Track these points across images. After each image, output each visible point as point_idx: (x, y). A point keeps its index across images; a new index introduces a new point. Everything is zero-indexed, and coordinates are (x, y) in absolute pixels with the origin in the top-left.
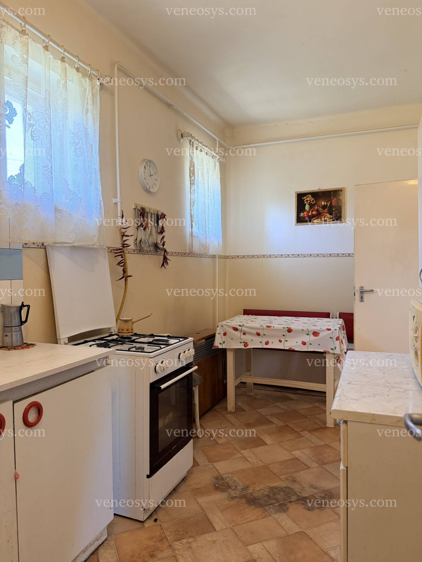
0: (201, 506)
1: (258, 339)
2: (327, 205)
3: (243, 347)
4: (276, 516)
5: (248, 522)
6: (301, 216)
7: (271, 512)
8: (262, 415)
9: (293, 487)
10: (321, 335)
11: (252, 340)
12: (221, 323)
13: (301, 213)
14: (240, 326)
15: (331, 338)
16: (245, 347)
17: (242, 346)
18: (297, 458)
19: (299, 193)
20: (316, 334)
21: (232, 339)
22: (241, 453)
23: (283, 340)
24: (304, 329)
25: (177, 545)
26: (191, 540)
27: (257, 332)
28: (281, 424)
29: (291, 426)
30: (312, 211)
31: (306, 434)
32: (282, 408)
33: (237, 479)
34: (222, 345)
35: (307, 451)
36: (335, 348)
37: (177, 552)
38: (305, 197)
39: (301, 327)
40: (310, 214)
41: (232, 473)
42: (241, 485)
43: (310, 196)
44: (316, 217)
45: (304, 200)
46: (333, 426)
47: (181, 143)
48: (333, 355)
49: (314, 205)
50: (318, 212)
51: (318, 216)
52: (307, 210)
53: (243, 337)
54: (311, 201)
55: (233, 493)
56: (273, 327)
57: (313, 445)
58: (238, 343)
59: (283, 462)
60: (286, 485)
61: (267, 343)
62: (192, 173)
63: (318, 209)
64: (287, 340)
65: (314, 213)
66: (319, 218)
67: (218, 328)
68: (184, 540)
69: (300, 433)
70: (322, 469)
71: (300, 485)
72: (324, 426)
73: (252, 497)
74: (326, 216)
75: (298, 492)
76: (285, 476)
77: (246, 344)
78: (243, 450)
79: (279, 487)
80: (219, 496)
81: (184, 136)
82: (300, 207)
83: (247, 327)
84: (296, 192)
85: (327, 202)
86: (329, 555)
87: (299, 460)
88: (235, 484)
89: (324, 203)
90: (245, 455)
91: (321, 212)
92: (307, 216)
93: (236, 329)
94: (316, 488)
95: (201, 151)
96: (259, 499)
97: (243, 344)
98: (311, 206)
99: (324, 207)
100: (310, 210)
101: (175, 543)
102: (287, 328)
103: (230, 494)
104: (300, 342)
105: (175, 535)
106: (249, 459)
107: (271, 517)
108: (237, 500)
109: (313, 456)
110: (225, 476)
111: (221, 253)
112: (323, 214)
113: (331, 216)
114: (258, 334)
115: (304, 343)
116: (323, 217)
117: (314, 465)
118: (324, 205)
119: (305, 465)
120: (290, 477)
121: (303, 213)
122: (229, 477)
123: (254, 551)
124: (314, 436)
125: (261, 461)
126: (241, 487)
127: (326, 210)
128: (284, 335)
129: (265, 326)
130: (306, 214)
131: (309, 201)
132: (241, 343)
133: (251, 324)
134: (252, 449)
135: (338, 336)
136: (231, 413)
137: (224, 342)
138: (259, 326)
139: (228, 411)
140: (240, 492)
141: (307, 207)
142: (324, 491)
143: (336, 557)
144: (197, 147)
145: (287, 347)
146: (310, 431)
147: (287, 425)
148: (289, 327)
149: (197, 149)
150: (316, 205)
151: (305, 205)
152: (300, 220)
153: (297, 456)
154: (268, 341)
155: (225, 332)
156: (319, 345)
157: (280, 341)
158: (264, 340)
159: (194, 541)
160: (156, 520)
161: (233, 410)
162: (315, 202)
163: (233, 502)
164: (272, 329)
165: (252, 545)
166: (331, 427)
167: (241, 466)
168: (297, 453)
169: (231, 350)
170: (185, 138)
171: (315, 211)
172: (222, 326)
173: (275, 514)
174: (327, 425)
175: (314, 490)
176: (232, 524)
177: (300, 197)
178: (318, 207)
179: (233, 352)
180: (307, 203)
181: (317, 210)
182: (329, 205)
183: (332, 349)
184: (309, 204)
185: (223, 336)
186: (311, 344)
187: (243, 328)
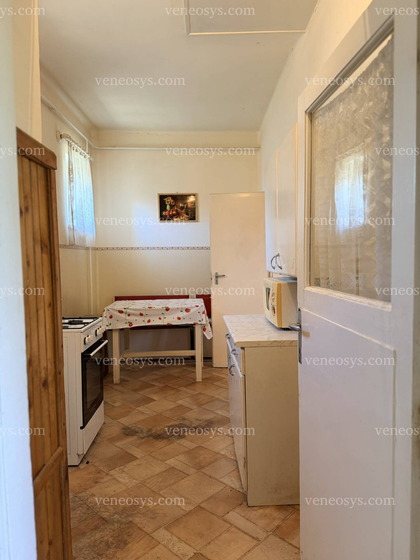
0: (119, 448)
1: (141, 318)
2: (184, 206)
3: (129, 327)
4: (178, 441)
5: (159, 449)
6: (163, 215)
7: (174, 440)
8: (143, 382)
9: (184, 423)
10: (192, 311)
11: (136, 320)
12: (106, 308)
13: (163, 212)
14: (125, 309)
15: (199, 312)
16: (130, 326)
17: (127, 326)
18: (181, 405)
19: (161, 194)
20: (187, 310)
21: (118, 321)
22: (137, 410)
23: (162, 317)
24: (179, 307)
25: (112, 472)
26: (122, 467)
27: (140, 313)
28: (162, 385)
29: (170, 385)
30: (173, 211)
31: (183, 389)
32: (158, 375)
33: (140, 426)
34: (108, 327)
35: (187, 400)
36: (202, 320)
37: (114, 476)
38: (166, 199)
39: (176, 306)
40: (171, 213)
41: (135, 424)
42: (145, 429)
43: (171, 198)
44: (176, 216)
45: (166, 201)
46: (201, 381)
47: (60, 143)
48: (200, 325)
49: (174, 206)
50: (177, 212)
51: (177, 216)
52: (168, 210)
53: (128, 318)
54: (171, 203)
55: (141, 435)
56: (154, 307)
57: (190, 395)
58: (124, 323)
59: (171, 410)
60: (179, 423)
61: (149, 321)
62: (70, 171)
63: (177, 209)
64: (165, 317)
65: (174, 212)
66: (178, 217)
67: (105, 312)
68: (116, 469)
69: (179, 389)
70: (201, 408)
71: (189, 421)
72: (194, 382)
73: (156, 434)
74: (183, 215)
75: (189, 425)
76: (176, 418)
77: (131, 324)
78: (138, 407)
79: (174, 425)
80: (131, 439)
81: (63, 138)
82: (162, 207)
83: (131, 309)
84: (158, 194)
85: (184, 205)
86: (220, 454)
87: (183, 406)
88: (140, 430)
89: (182, 205)
90: (140, 410)
91: (180, 212)
92: (168, 215)
93: (121, 312)
94: (200, 420)
95: (77, 151)
96: (162, 435)
97: (128, 324)
98: (172, 207)
99: (182, 208)
100: (171, 210)
101: (110, 472)
102: (165, 307)
103: (139, 436)
104: (176, 318)
105: (108, 467)
106: (145, 412)
107: (174, 443)
108: (146, 438)
109: (192, 402)
110: (130, 426)
111: (94, 246)
112: (181, 214)
113: (188, 216)
114: (141, 315)
115: (179, 319)
116: (181, 217)
117: (195, 407)
118: (182, 206)
119: (188, 408)
120: (180, 417)
121: (165, 212)
122: (134, 426)
123: (170, 463)
124: (189, 389)
125: (154, 411)
126: (146, 430)
127: (183, 211)
128: (163, 314)
129: (147, 307)
130: (168, 213)
131: (169, 203)
132: (126, 323)
133: (133, 307)
134: (144, 406)
135: (204, 310)
136: (117, 384)
137: (110, 324)
138: (142, 308)
139: (114, 383)
140: (146, 434)
141: (168, 207)
142: (206, 421)
143: (225, 454)
144: (73, 147)
145: (166, 322)
146: (186, 386)
147: (167, 385)
148: (167, 306)
149: (73, 150)
150: (175, 206)
151: (166, 205)
152: (163, 218)
153: (181, 404)
154: (150, 320)
155: (111, 315)
156: (190, 318)
157: (160, 319)
158: (147, 319)
159: (124, 468)
160: (88, 463)
161: (118, 382)
162: (174, 203)
163: (143, 441)
164: (152, 310)
165: (168, 460)
166: (200, 382)
167: (141, 417)
168: (180, 402)
169: (116, 330)
170: (64, 139)
171: (174, 211)
172: (108, 310)
173: (177, 440)
174: (197, 380)
175: (199, 422)
176: (149, 452)
177: (162, 198)
178: (177, 208)
179: (118, 332)
180: (168, 204)
181: (176, 211)
182: (185, 206)
183: (200, 321)
184: (170, 205)
185: (110, 319)
186: (184, 319)
187: (128, 311)
